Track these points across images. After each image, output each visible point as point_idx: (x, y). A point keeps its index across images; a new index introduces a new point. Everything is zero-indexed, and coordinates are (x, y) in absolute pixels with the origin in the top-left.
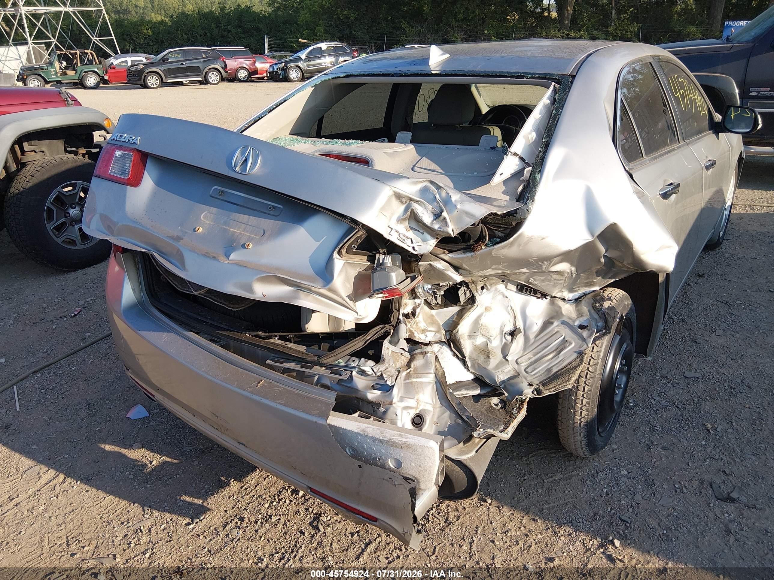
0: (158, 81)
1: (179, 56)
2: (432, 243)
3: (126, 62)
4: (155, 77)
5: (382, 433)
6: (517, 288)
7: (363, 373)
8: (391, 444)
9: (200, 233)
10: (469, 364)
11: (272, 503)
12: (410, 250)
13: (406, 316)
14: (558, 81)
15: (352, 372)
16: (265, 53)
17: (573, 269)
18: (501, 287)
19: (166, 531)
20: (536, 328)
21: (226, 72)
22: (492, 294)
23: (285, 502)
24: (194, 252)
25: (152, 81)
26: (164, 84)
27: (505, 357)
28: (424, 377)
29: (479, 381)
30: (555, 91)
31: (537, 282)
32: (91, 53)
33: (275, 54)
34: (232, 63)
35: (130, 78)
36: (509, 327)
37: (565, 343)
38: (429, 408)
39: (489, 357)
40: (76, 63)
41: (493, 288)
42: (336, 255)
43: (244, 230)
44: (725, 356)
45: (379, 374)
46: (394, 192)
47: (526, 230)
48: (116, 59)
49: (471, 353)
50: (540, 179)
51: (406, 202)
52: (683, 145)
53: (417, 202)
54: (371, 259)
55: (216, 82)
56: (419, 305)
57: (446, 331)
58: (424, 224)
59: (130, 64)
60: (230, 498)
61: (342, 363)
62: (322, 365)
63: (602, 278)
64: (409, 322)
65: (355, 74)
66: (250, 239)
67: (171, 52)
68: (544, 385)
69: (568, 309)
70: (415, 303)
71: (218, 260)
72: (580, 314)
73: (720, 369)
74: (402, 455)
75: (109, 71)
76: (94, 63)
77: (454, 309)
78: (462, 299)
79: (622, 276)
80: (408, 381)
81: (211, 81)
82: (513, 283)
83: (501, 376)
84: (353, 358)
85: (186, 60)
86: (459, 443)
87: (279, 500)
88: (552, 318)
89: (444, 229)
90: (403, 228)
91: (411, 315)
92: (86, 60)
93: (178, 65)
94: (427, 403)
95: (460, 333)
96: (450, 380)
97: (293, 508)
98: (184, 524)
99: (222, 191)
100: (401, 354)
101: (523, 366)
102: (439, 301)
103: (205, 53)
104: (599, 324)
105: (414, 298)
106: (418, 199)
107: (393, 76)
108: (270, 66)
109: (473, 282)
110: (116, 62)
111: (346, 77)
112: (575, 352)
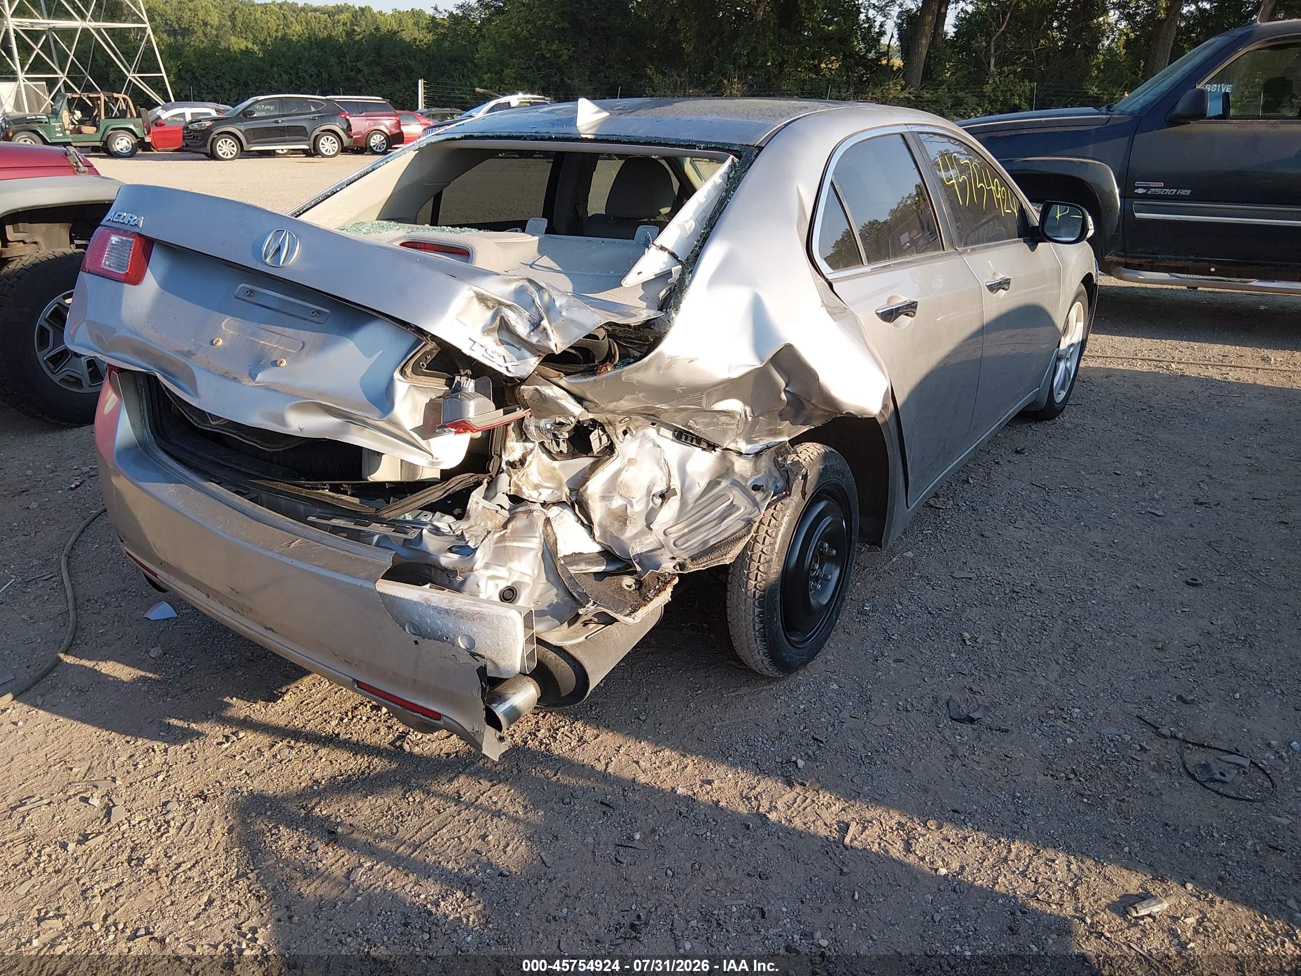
0: (235, 149)
1: (272, 108)
2: (533, 362)
3: (182, 115)
4: (229, 141)
5: (450, 601)
6: (674, 435)
7: (436, 531)
8: (459, 615)
9: (219, 347)
10: (597, 533)
11: (342, 719)
12: (503, 371)
13: (512, 465)
14: (738, 154)
15: (422, 529)
16: (418, 108)
17: (748, 409)
18: (651, 431)
19: (188, 751)
20: (698, 490)
21: (350, 137)
22: (638, 441)
23: (361, 719)
24: (209, 371)
25: (225, 147)
26: (244, 154)
27: (649, 527)
28: (525, 541)
29: (607, 554)
30: (733, 166)
31: (698, 426)
32: (124, 99)
33: (434, 110)
34: (359, 124)
35: (188, 141)
36: (660, 488)
37: (732, 508)
38: (527, 580)
39: (625, 524)
40: (99, 115)
41: (640, 433)
42: (397, 375)
43: (277, 343)
44: (1018, 554)
45: (459, 533)
46: (475, 292)
47: (666, 348)
48: (166, 109)
49: (602, 518)
50: (690, 282)
51: (493, 307)
52: (949, 254)
53: (508, 306)
54: (450, 382)
55: (332, 153)
56: (532, 450)
57: (571, 490)
58: (519, 336)
59: (188, 118)
60: (283, 713)
61: (409, 517)
62: (381, 521)
63: (792, 424)
64: (516, 473)
65: (476, 135)
66: (285, 355)
67: (257, 101)
68: (692, 560)
69: (742, 466)
70: (526, 448)
71: (240, 382)
72: (756, 470)
73: (1006, 569)
74: (474, 629)
75: (154, 129)
76: (129, 116)
77: (584, 462)
78: (596, 446)
79: (818, 423)
80: (500, 545)
81: (323, 151)
82: (668, 427)
83: (636, 549)
84: (425, 513)
85: (283, 116)
86: (562, 624)
87: (353, 717)
88: (719, 477)
89: (544, 343)
90: (490, 342)
91: (518, 464)
92: (116, 111)
93: (270, 123)
94: (524, 574)
95: (589, 491)
96: (564, 549)
97: (372, 725)
98: (215, 743)
99: (251, 291)
100: (497, 511)
101: (672, 537)
102: (564, 447)
103: (316, 104)
104: (778, 484)
105: (524, 441)
106: (510, 303)
107: (525, 139)
108: (425, 130)
109: (610, 423)
110: (165, 115)
111: (462, 138)
112: (743, 520)
